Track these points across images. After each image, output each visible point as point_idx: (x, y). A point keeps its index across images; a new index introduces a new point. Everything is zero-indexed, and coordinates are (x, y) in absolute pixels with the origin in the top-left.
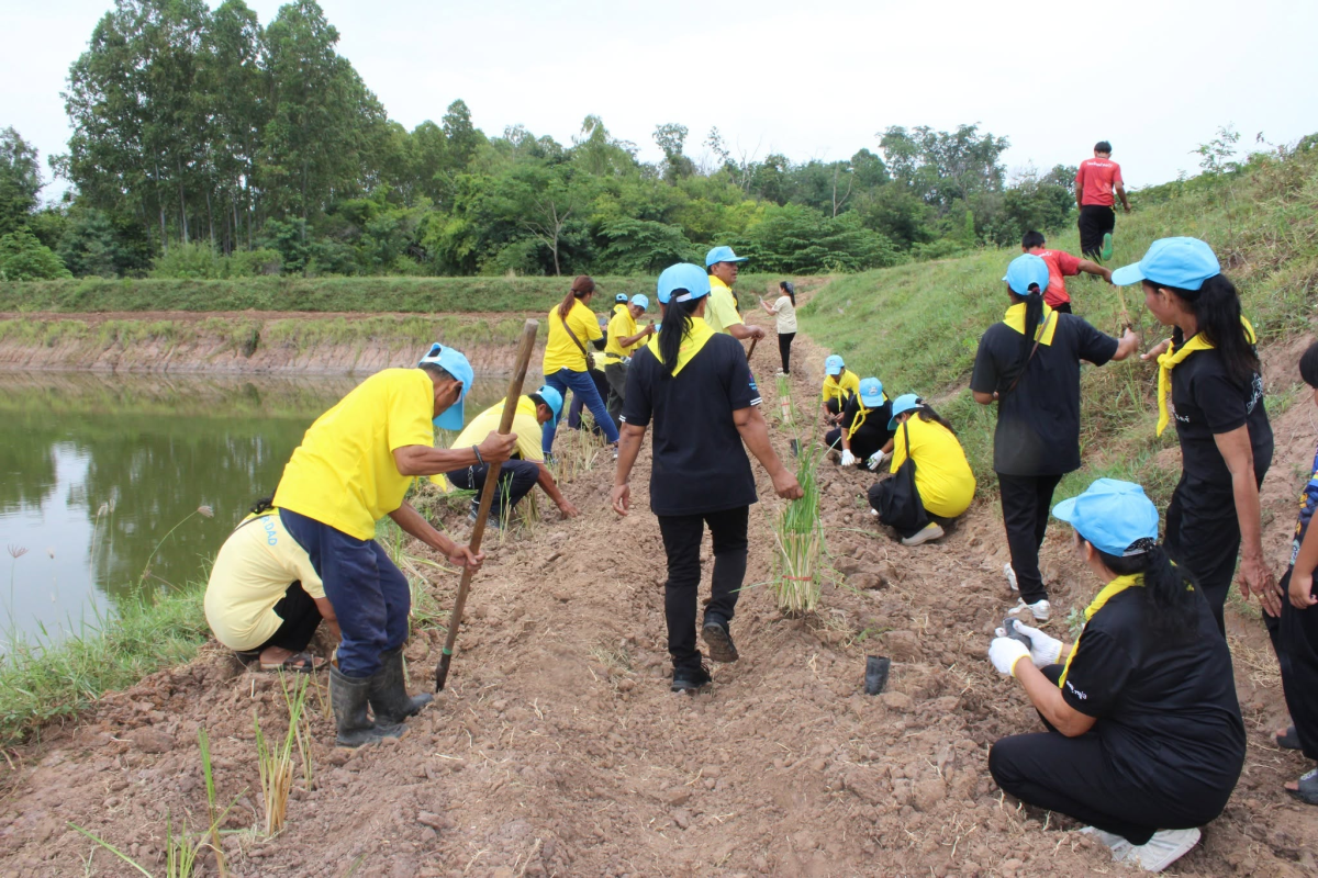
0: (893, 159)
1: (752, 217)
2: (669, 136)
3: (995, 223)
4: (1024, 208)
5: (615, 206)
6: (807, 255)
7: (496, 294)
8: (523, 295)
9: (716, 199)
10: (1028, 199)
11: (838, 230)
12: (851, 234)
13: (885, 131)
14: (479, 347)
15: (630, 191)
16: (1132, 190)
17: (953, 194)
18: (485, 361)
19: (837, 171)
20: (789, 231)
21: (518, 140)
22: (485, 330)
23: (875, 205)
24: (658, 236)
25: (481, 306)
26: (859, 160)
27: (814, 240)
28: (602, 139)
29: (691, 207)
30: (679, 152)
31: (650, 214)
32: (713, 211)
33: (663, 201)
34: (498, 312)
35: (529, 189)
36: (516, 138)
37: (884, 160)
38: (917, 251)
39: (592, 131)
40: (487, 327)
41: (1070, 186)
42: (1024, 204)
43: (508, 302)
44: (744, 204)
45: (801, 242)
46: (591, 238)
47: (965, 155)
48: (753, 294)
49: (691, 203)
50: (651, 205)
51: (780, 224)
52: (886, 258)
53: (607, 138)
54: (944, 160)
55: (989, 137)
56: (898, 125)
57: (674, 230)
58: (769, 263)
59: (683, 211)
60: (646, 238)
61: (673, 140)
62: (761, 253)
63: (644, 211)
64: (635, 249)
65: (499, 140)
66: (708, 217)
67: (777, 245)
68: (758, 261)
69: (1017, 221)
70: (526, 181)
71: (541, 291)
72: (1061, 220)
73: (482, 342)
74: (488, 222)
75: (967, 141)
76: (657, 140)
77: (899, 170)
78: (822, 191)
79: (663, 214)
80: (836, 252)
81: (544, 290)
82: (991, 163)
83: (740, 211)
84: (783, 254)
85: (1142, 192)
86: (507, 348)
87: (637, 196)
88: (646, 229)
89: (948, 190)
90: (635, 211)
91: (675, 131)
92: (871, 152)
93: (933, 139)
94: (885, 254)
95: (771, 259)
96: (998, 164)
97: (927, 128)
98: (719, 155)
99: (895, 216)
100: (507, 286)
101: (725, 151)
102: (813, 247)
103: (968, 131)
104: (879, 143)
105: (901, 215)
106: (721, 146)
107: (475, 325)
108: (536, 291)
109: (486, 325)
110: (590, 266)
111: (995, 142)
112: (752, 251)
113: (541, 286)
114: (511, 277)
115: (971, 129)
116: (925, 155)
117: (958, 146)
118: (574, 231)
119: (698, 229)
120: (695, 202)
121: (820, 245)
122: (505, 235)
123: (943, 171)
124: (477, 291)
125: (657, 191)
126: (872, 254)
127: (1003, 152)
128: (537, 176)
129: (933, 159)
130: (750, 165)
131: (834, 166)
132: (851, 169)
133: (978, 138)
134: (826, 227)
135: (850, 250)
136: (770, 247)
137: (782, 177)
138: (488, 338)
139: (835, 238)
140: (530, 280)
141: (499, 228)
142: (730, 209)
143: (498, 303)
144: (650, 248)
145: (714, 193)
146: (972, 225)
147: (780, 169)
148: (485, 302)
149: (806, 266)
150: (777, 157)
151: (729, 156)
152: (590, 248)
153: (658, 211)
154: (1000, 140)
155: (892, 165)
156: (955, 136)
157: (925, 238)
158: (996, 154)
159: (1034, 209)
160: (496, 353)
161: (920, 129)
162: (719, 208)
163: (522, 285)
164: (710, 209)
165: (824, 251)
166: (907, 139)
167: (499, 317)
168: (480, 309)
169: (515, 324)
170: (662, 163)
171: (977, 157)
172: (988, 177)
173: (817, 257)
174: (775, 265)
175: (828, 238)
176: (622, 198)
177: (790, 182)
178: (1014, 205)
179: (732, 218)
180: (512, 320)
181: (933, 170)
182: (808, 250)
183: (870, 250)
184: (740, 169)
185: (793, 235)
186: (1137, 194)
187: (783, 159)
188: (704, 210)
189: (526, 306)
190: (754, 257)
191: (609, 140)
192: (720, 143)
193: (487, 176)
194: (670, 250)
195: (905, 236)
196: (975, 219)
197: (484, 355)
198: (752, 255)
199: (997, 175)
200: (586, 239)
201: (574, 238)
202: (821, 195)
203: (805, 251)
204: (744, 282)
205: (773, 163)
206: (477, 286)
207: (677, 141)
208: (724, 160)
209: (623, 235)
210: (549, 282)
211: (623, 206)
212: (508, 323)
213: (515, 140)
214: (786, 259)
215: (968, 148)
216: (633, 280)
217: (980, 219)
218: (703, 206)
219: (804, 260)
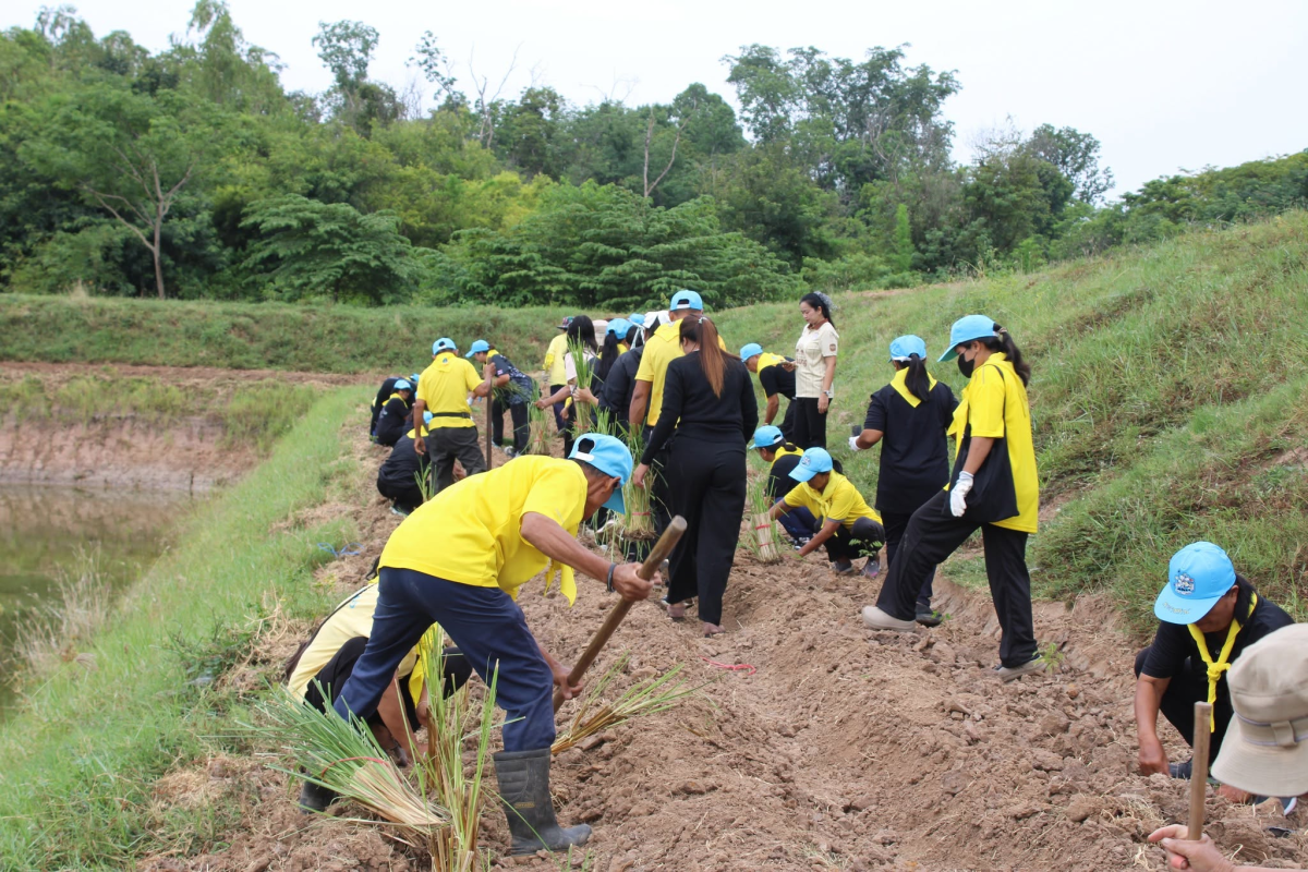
0: (754, 105)
1: (513, 203)
2: (343, 44)
3: (947, 227)
4: (998, 201)
5: (260, 171)
6: (623, 275)
7: (52, 327)
8: (104, 332)
9: (445, 167)
10: (1004, 185)
11: (678, 232)
12: (701, 239)
13: (739, 54)
14: (25, 427)
15: (287, 148)
16: (1183, 175)
17: (861, 174)
18: (37, 453)
19: (651, 123)
20: (591, 232)
21: (64, 35)
22: (37, 395)
23: (736, 189)
24: (352, 233)
25: (22, 349)
26: (687, 103)
27: (635, 249)
28: (229, 46)
29: (402, 180)
30: (361, 75)
31: (327, 189)
32: (442, 188)
33: (352, 166)
34: (56, 361)
35: (112, 131)
36: (59, 32)
37: (736, 105)
38: (811, 273)
39: (209, 28)
40: (42, 389)
41: (1064, 163)
42: (998, 195)
43: (76, 343)
44: (496, 179)
45: (613, 251)
46: (214, 230)
47: (881, 102)
48: (535, 344)
49: (402, 171)
50: (329, 174)
51: (573, 219)
52: (764, 285)
53: (237, 42)
54: (843, 109)
55: (925, 71)
56: (762, 44)
57: (381, 222)
58: (555, 288)
59: (387, 187)
60: (331, 233)
61: (350, 52)
62: (541, 269)
63: (317, 185)
64: (312, 254)
65: (26, 33)
66: (431, 200)
67: (567, 256)
68: (534, 282)
69: (986, 225)
70: (104, 118)
71: (139, 326)
72: (1049, 224)
73: (31, 419)
74: (17, 189)
75: (884, 77)
76: (321, 51)
77: (763, 125)
78: (622, 158)
79: (350, 191)
80: (677, 272)
81: (145, 323)
82: (926, 116)
83: (490, 190)
84: (578, 272)
85: (1201, 178)
86: (80, 430)
87: (303, 156)
88: (330, 217)
89: (852, 165)
90: (300, 183)
91: (355, 35)
92: (710, 91)
93: (825, 71)
94: (764, 277)
95: (558, 281)
96: (938, 119)
97: (815, 52)
98: (437, 85)
99: (772, 210)
100: (72, 314)
101: (448, 77)
102: (635, 261)
103: (886, 59)
104: (728, 75)
105: (784, 208)
106: (441, 68)
107: (18, 386)
108: (130, 324)
109: (38, 387)
110: (210, 283)
111: (933, 80)
112: (523, 265)
113: (139, 316)
114: (79, 297)
115: (893, 55)
116: (809, 99)
117: (869, 85)
118: (182, 215)
119: (417, 222)
120: (409, 171)
121: (645, 257)
122: (48, 217)
123: (841, 130)
124: (15, 321)
125: (340, 147)
126: (741, 277)
127: (949, 99)
128: (126, 108)
129: (825, 107)
130: (494, 106)
131: (645, 113)
132: (673, 119)
133: (905, 71)
134: (658, 226)
135: (701, 269)
136: (555, 258)
137: (550, 130)
138: (43, 410)
139: (673, 246)
140: (119, 305)
141: (37, 203)
142: (472, 186)
143: (56, 345)
144: (338, 253)
145: (440, 156)
146: (908, 228)
147: (546, 114)
148: (30, 342)
149: (620, 295)
150: (541, 93)
151: (456, 87)
152: (213, 249)
153: (343, 185)
154: (943, 78)
155: (752, 116)
156: (864, 67)
157: (826, 251)
158: (936, 102)
159: (1015, 204)
160: (58, 439)
161: (802, 53)
162: (453, 183)
163: (102, 312)
164: (434, 185)
165: (655, 270)
166: (778, 70)
167: (63, 372)
168: (21, 355)
169: (96, 386)
170: (328, 95)
171: (903, 105)
172: (921, 142)
173: (642, 280)
174: (564, 292)
175: (663, 247)
176: (274, 156)
177: (566, 140)
178: (981, 197)
179: (476, 203)
180: (90, 377)
181: (824, 127)
182: (625, 267)
183: (737, 270)
184: (473, 111)
185: (598, 238)
186: (1190, 182)
187: (553, 97)
188: (426, 187)
189: (111, 354)
190: (527, 276)
191: (241, 49)
192: (439, 62)
193: (14, 102)
194: (377, 258)
195: (789, 247)
196: (912, 218)
197: (34, 442)
198: (523, 272)
199: (938, 138)
200: (205, 231)
201: (184, 228)
202: (621, 166)
203: (620, 268)
204: (519, 322)
205: (535, 102)
206: (12, 312)
207: (358, 55)
208: (445, 94)
209: (288, 227)
210: (155, 310)
211: (276, 172)
212: (82, 383)
213: (56, 37)
214: (586, 282)
215: (886, 90)
216: (313, 312)
217: (920, 219)
218: (424, 179)
219: (618, 284)
